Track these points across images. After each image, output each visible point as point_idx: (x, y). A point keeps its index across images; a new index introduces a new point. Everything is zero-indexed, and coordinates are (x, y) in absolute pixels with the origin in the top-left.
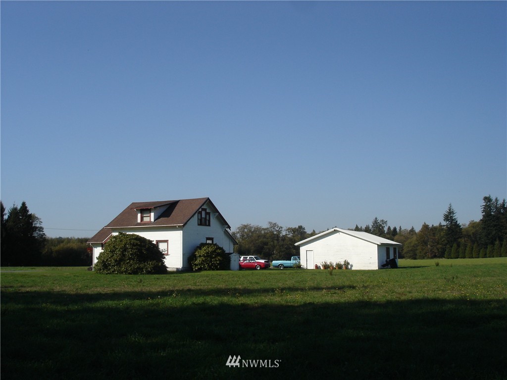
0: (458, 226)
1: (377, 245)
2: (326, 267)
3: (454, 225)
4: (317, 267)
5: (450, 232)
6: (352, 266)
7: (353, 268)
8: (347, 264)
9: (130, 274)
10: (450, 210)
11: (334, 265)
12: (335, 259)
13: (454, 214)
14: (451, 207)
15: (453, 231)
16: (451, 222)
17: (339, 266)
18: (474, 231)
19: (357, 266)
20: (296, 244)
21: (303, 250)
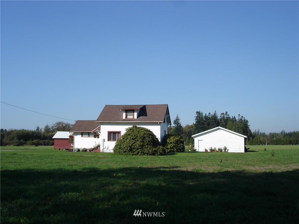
0: (181, 127)
1: (244, 138)
2: (212, 150)
3: (179, 126)
4: (206, 150)
5: (177, 130)
6: (228, 150)
7: (229, 151)
8: (225, 149)
9: (150, 155)
10: (177, 118)
11: (217, 149)
12: (217, 146)
13: (179, 120)
14: (178, 116)
15: (178, 130)
16: (178, 125)
17: (220, 150)
18: (189, 130)
19: (231, 150)
20: (193, 136)
21: (196, 140)
